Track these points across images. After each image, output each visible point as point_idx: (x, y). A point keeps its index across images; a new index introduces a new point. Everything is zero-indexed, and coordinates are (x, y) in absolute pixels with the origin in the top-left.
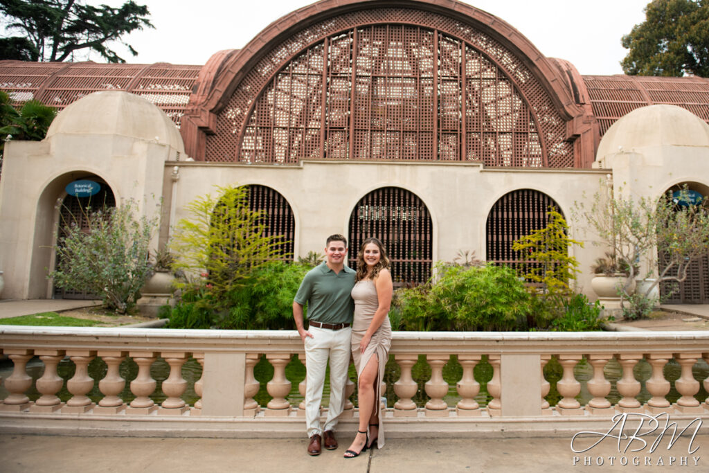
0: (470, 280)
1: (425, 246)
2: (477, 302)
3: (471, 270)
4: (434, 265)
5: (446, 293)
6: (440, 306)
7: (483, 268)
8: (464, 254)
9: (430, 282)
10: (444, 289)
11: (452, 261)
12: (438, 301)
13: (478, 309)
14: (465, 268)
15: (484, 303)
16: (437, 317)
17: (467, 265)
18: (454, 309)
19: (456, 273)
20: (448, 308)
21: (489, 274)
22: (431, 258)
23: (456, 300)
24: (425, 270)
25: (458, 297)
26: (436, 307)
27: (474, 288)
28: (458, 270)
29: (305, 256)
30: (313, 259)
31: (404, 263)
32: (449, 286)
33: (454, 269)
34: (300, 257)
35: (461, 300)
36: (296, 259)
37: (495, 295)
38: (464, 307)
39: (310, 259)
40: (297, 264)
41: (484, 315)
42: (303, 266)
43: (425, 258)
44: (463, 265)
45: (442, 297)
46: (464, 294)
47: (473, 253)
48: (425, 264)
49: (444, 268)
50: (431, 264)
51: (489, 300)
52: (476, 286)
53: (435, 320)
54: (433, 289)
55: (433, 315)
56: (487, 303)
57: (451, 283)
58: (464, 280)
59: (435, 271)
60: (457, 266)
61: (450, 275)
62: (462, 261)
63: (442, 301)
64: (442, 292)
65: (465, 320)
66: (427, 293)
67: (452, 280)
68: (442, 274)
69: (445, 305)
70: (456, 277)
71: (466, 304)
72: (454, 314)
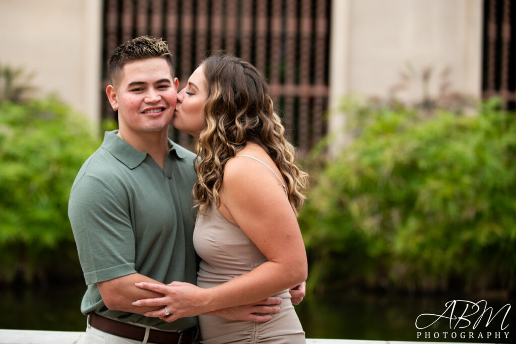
0: (433, 150)
2: (453, 209)
3: (439, 121)
4: (335, 103)
5: (367, 185)
6: (348, 217)
7: (471, 115)
8: (419, 73)
9: (325, 150)
10: (360, 173)
11: (382, 93)
12: (341, 205)
13: (452, 229)
14: (421, 114)
15: (469, 214)
16: (339, 247)
17: (428, 105)
18: (386, 227)
20: (369, 225)
21: (488, 135)
22: (327, 81)
23: (390, 204)
25: (399, 194)
27: (443, 171)
28: (401, 119)
30: (2, 82)
32: (375, 166)
33: (390, 117)
35: (409, 205)
37: (502, 191)
38: (413, 223)
41: (468, 247)
43: (312, 81)
44: (417, 106)
45: (349, 193)
46: (415, 186)
47: (446, 72)
48: (312, 100)
49: (362, 114)
51: (484, 205)
52: (450, 167)
53: (334, 255)
54: (333, 170)
55: (328, 241)
56: (479, 216)
58: (417, 150)
59: (337, 121)
60: (397, 107)
61: (378, 134)
62: (411, 95)
63: (354, 207)
64: (354, 182)
65: (414, 259)
67: (382, 149)
68: (357, 133)
69: (363, 215)
70: (395, 140)
71: (421, 215)
72: (387, 242)
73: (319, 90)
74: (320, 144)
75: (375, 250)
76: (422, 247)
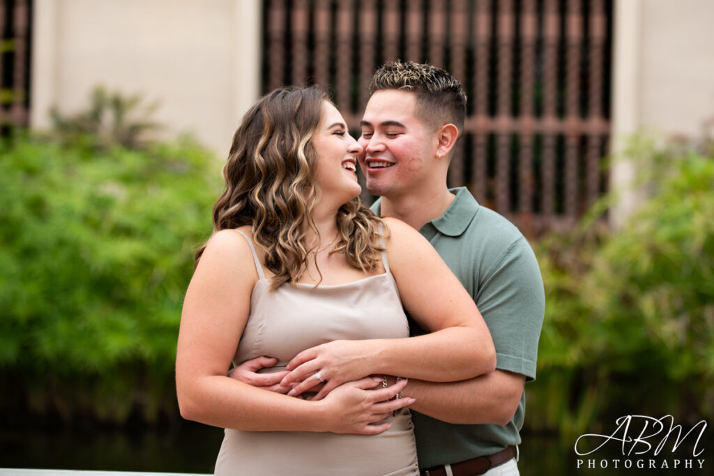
1: (585, 65)
4: (619, 144)
5: (665, 269)
6: (638, 319)
9: (605, 215)
10: (655, 253)
12: (626, 301)
16: (625, 366)
18: (696, 334)
19: (707, 185)
20: (671, 331)
22: (607, 111)
23: (703, 299)
29: (76, 103)
30: (108, 117)
31: (492, 138)
32: (678, 240)
34: (54, 113)
36: (40, 120)
39: (95, 116)
40: (44, 140)
43: (584, 111)
45: (643, 283)
48: (584, 140)
49: (661, 161)
50: (605, 140)
53: (617, 378)
55: (609, 357)
57: (685, 227)
59: (623, 173)
61: (683, 192)
63: (647, 305)
64: (645, 264)
66: (586, 268)
67: (688, 215)
68: (651, 187)
69: (659, 316)
70: (709, 202)
72: (697, 358)
73: (594, 125)
74: (596, 207)
75: (679, 370)
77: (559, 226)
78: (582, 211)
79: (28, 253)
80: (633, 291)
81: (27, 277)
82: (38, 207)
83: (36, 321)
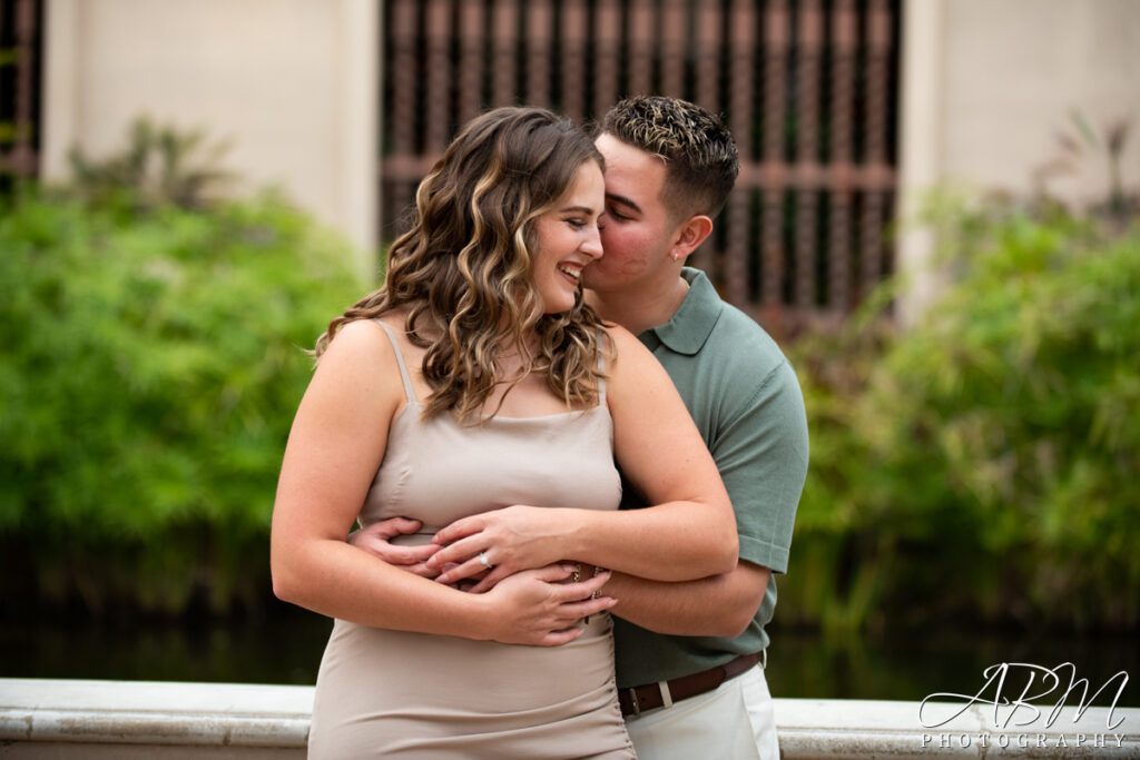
0: (1127, 308)
1: (860, 86)
4: (911, 204)
5: (979, 388)
6: (938, 461)
8: (1100, 136)
9: (889, 308)
10: (964, 362)
11: (1018, 181)
12: (920, 434)
14: (1102, 228)
16: (919, 530)
17: (1120, 208)
18: (1027, 484)
19: (1042, 263)
20: (987, 479)
22: (892, 154)
23: (1034, 431)
24: (856, 233)
25: (1051, 409)
26: (910, 472)
28: (1057, 241)
29: (108, 143)
30: (155, 163)
32: (998, 345)
34: (75, 157)
35: (1075, 432)
36: (55, 166)
38: (1084, 474)
39: (137, 160)
40: (62, 196)
42: (94, 207)
43: (859, 155)
44: (1096, 210)
45: (944, 408)
48: (858, 198)
49: (972, 228)
53: (907, 548)
54: (903, 356)
55: (894, 516)
57: (1008, 325)
58: (1093, 308)
59: (915, 245)
60: (1050, 212)
61: (1005, 274)
62: (1084, 185)
63: (951, 439)
64: (949, 380)
65: (1087, 556)
66: (861, 386)
67: (1014, 308)
68: (958, 267)
69: (970, 456)
70: (1044, 288)
71: (1101, 454)
72: (1025, 518)
73: (874, 174)
74: (876, 295)
75: (998, 536)
76: (1106, 527)
77: (821, 324)
78: (855, 301)
79: (38, 365)
80: (931, 420)
81: (36, 400)
82: (51, 296)
83: (50, 465)
